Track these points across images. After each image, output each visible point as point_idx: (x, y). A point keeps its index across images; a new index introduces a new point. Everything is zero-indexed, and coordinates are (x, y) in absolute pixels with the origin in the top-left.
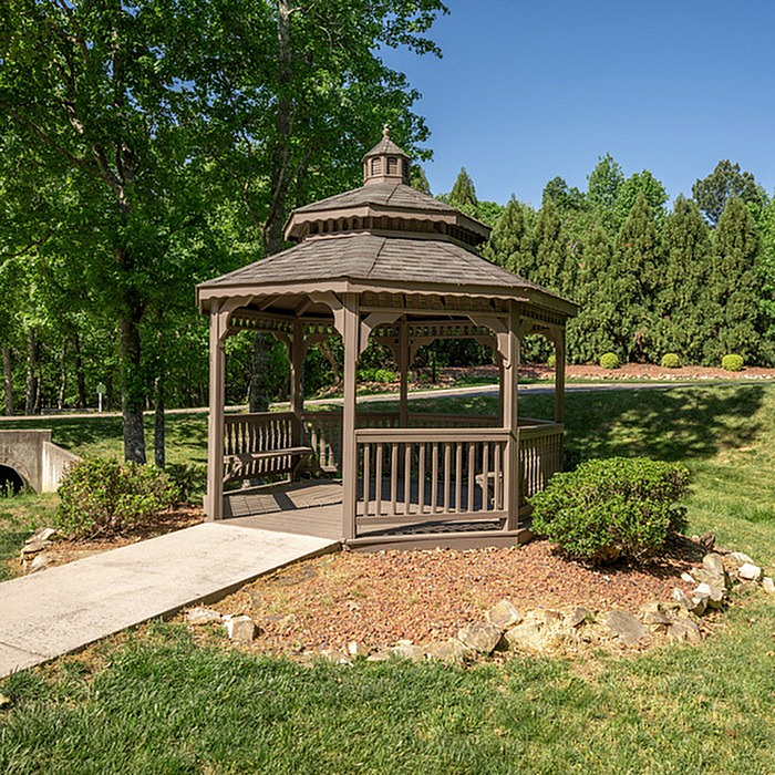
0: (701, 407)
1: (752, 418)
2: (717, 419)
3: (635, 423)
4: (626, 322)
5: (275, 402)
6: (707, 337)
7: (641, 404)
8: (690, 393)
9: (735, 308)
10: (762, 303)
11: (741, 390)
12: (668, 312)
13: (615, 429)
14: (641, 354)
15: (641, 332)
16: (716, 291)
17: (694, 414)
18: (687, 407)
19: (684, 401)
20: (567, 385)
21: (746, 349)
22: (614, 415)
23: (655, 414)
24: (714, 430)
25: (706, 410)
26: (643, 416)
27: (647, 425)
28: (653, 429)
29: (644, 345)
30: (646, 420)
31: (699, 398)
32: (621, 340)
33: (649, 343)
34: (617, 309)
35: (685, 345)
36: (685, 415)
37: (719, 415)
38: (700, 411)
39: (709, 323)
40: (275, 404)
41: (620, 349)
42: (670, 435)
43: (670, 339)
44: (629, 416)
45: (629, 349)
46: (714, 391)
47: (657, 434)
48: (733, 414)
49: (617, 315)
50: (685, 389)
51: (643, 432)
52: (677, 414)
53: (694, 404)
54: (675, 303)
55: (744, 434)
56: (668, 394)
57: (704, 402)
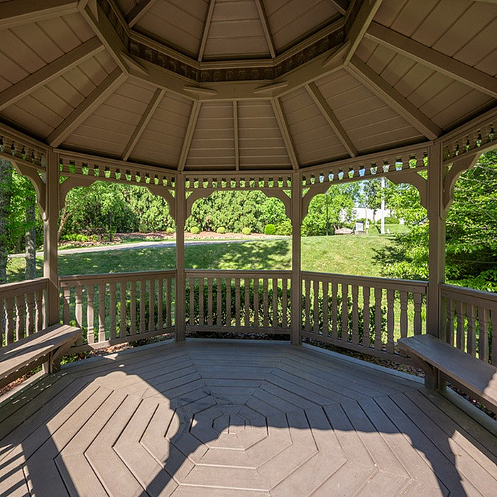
0: (261, 251)
1: (287, 256)
2: (269, 256)
3: (230, 260)
4: (202, 212)
5: (12, 253)
6: (236, 220)
7: (232, 251)
8: (254, 244)
9: (247, 208)
10: (257, 206)
11: (277, 243)
12: (219, 209)
13: (222, 264)
14: (208, 227)
15: (208, 217)
16: (239, 200)
17: (258, 255)
18: (254, 251)
19: (252, 248)
20: (185, 242)
21: (251, 225)
22: (219, 256)
23: (240, 255)
24: (270, 262)
25: (264, 253)
26: (234, 256)
27: (237, 261)
28: (240, 263)
29: (210, 223)
30: (235, 258)
31: (259, 247)
32: (200, 221)
33: (212, 223)
34: (198, 206)
35: (226, 223)
36: (254, 255)
37: (270, 254)
38: (261, 253)
39: (237, 214)
40: (12, 256)
41: (200, 225)
42: (249, 265)
43: (221, 221)
44: (227, 256)
45: (203, 225)
46: (265, 243)
47: (243, 265)
48: (277, 254)
49: (198, 209)
50: (251, 243)
51: (236, 265)
52: (250, 255)
53: (257, 250)
54: (223, 205)
55: (285, 264)
56: (244, 245)
57: (262, 249)
